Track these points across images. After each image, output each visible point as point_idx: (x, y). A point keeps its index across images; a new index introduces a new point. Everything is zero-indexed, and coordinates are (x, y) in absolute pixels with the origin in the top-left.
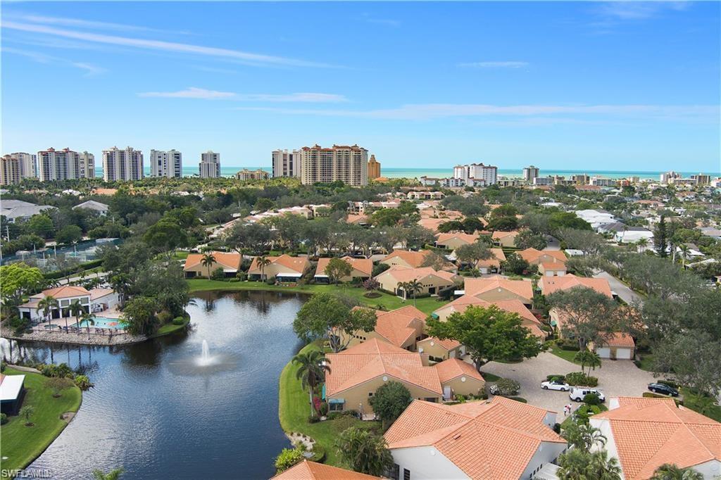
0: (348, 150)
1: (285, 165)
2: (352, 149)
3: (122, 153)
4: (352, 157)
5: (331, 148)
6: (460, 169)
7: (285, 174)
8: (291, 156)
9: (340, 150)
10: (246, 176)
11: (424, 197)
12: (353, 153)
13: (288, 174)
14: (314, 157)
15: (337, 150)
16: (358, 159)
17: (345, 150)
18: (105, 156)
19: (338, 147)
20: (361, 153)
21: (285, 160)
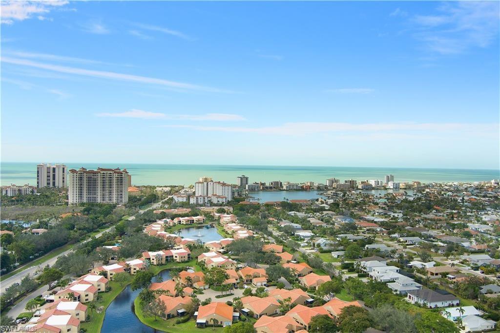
0: (111, 172)
1: (48, 176)
2: (115, 171)
4: (115, 178)
5: (96, 170)
6: (200, 184)
7: (48, 184)
8: (54, 169)
9: (105, 172)
10: (14, 191)
11: (189, 223)
12: (116, 175)
13: (51, 185)
14: (81, 179)
15: (102, 172)
16: (120, 181)
17: (109, 172)
19: (102, 170)
20: (123, 175)
21: (48, 172)
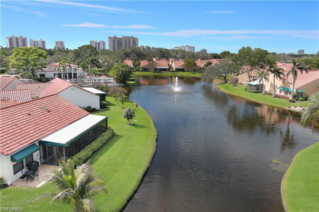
2: (131, 38)
3: (17, 39)
5: (121, 37)
8: (99, 43)
12: (132, 40)
14: (114, 41)
16: (134, 43)
17: (128, 38)
18: (8, 40)
19: (125, 37)
20: (136, 39)
21: (96, 45)
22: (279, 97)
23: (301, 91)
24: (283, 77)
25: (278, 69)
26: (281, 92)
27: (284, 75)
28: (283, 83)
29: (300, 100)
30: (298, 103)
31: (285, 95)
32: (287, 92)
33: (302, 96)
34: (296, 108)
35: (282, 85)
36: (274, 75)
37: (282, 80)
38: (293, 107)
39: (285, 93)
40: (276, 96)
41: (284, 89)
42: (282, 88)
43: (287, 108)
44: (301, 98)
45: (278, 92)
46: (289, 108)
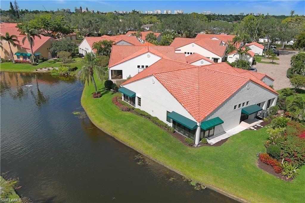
22: (20, 63)
23: (38, 54)
24: (18, 44)
25: (12, 36)
26: (19, 57)
27: (18, 42)
28: (18, 49)
29: (40, 62)
30: (40, 65)
31: (24, 60)
32: (25, 57)
33: (39, 58)
34: (42, 70)
35: (18, 51)
36: (9, 42)
37: (16, 46)
38: (39, 69)
39: (24, 58)
40: (17, 62)
41: (22, 54)
42: (20, 54)
43: (35, 71)
44: (39, 61)
45: (16, 58)
46: (37, 70)
